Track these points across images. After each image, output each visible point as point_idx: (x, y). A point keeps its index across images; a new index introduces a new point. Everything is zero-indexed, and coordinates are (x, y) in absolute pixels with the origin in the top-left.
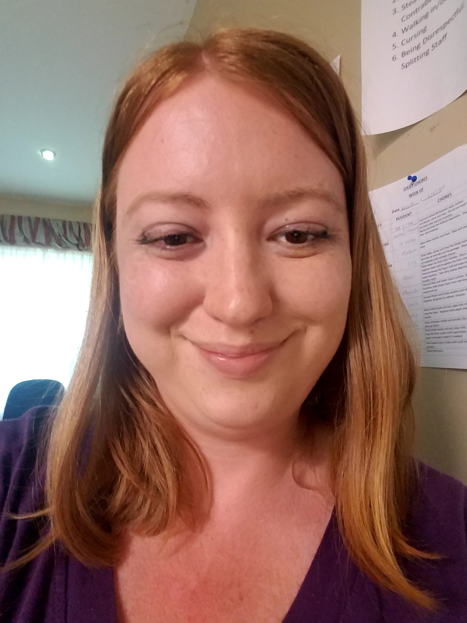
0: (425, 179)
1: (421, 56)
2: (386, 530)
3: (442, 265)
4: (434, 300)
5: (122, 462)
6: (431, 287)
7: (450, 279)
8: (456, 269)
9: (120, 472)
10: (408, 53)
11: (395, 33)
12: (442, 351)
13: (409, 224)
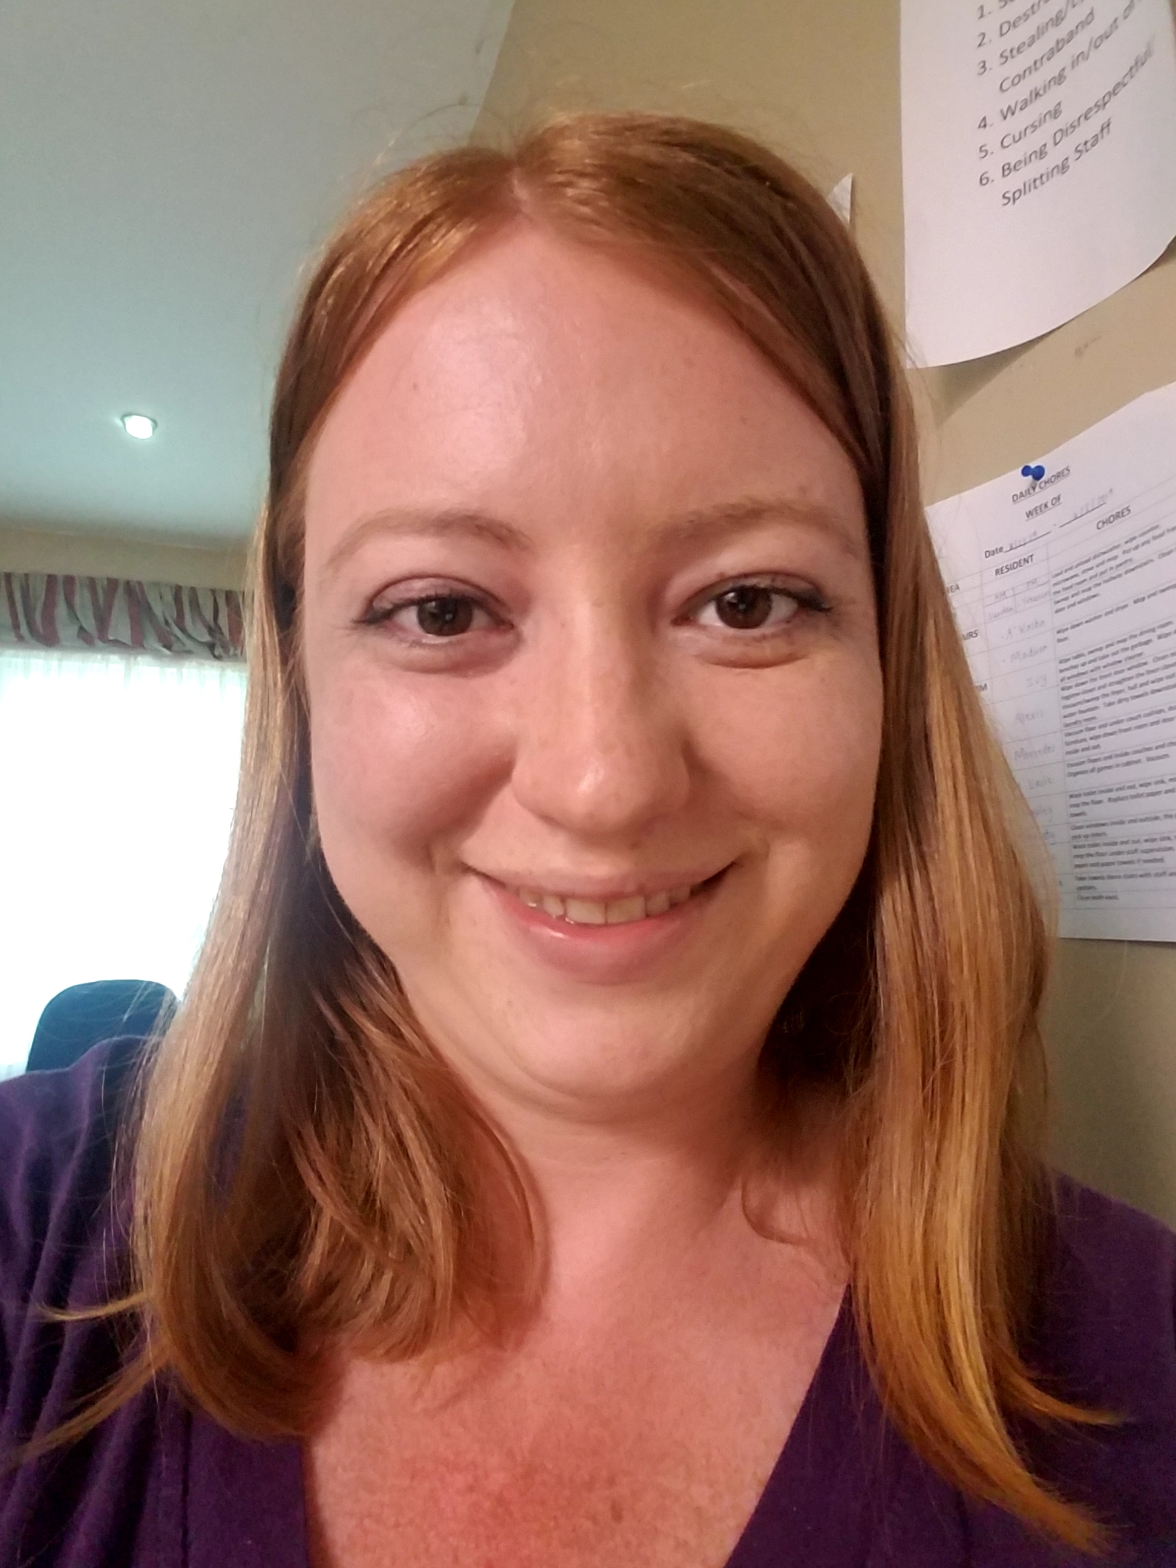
0: (1066, 472)
1: (1050, 175)
2: (979, 1350)
3: (1111, 684)
4: (1093, 770)
5: (320, 1178)
6: (1084, 740)
7: (1132, 719)
8: (1145, 694)
9: (315, 1201)
10: (1017, 168)
11: (984, 119)
12: (1115, 898)
13: (1029, 582)
